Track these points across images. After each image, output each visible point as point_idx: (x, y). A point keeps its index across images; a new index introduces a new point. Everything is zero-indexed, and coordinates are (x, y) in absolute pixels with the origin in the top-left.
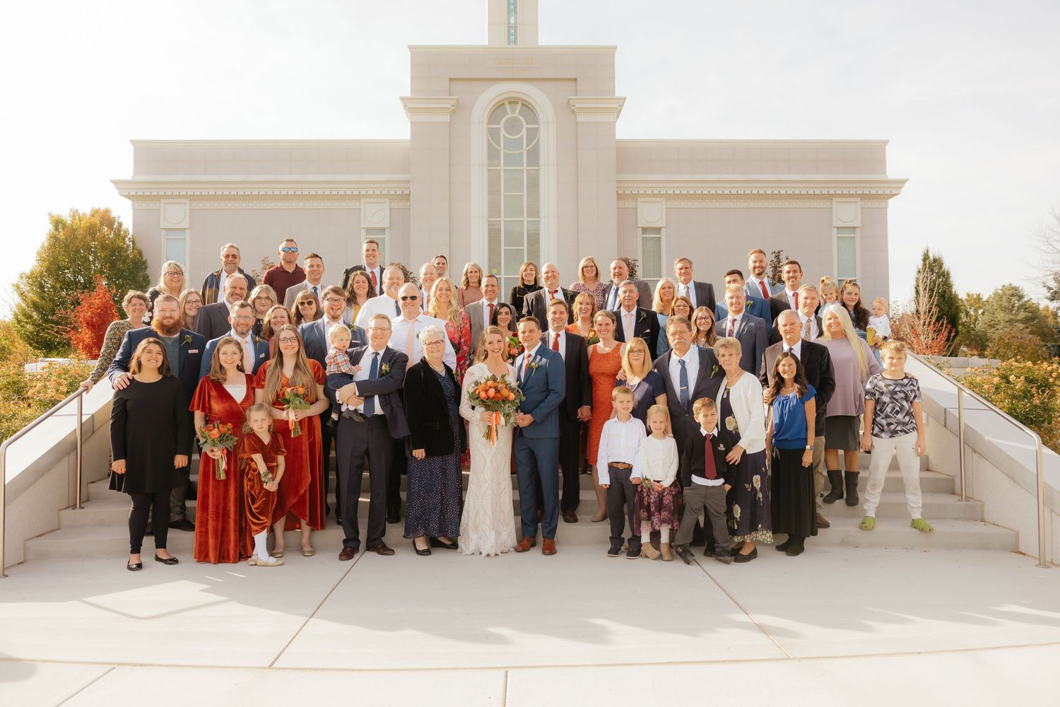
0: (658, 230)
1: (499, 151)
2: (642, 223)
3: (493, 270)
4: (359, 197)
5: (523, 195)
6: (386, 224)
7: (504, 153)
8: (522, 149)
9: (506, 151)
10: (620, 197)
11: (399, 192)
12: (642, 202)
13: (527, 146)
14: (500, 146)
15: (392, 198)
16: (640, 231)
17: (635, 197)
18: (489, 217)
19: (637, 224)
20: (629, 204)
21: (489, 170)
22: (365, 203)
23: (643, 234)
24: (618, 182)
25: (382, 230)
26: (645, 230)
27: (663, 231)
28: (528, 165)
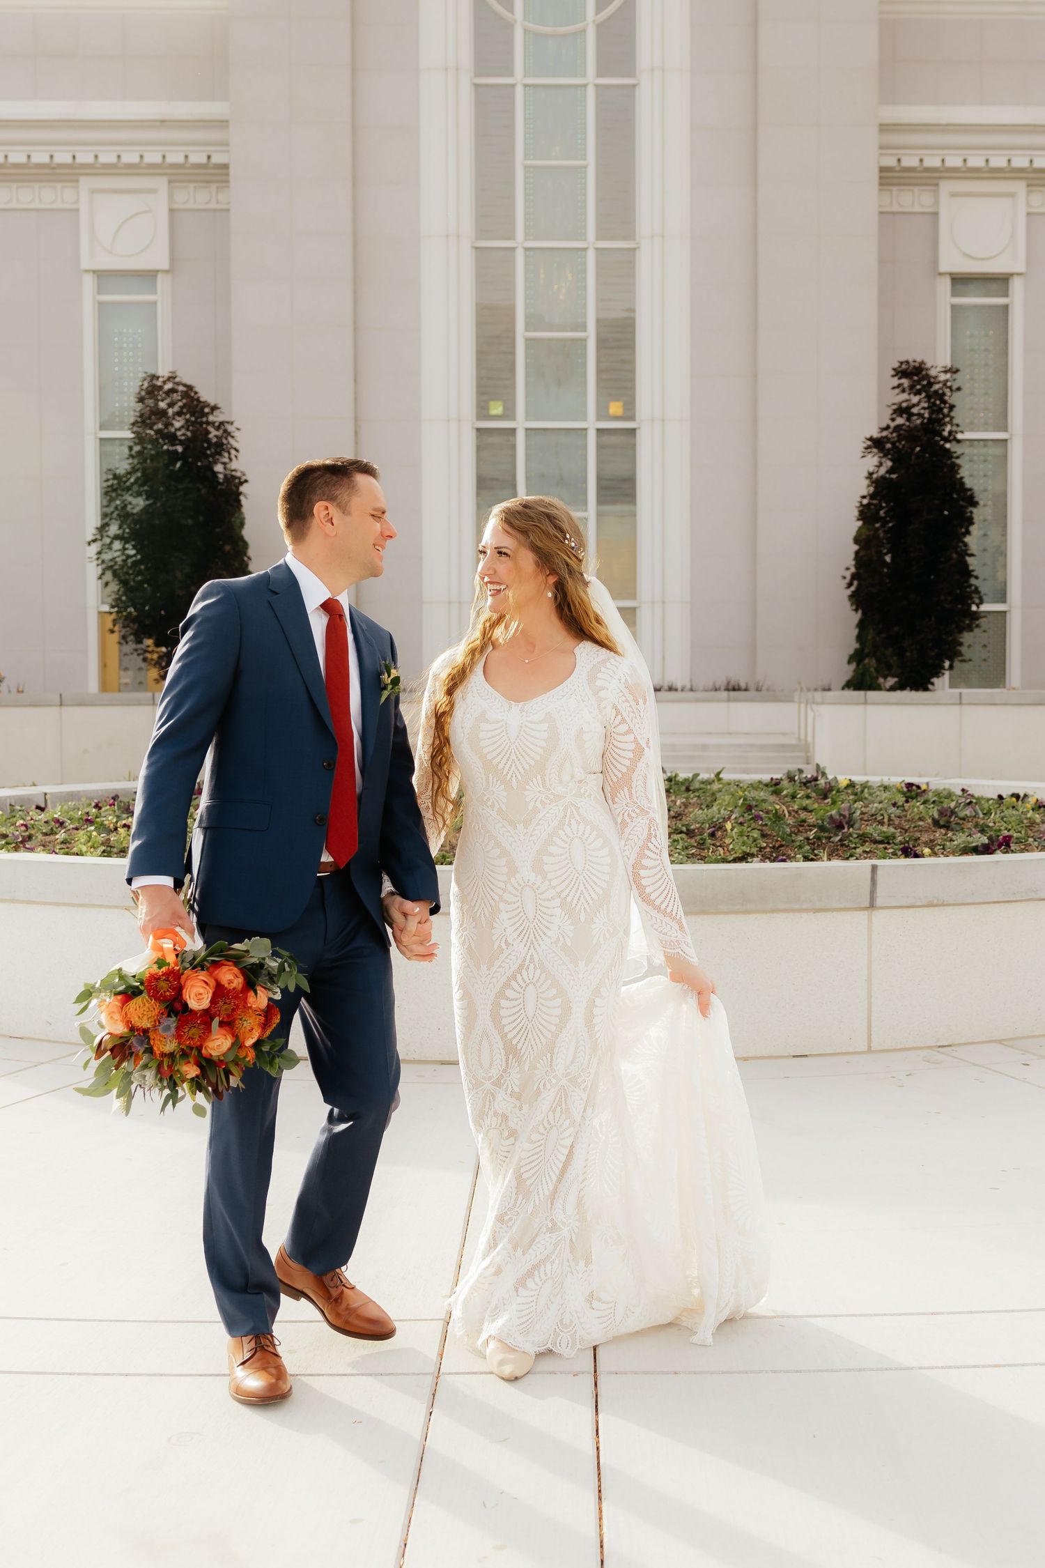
0: (1000, 282)
1: (510, 26)
2: (952, 261)
3: (492, 404)
4: (69, 173)
5: (585, 167)
6: (158, 258)
7: (526, 31)
8: (584, 18)
9: (531, 26)
10: (889, 177)
11: (198, 158)
12: (953, 195)
13: (599, 9)
14: (511, 10)
15: (179, 174)
16: (946, 284)
17: (929, 178)
18: (478, 238)
19: (935, 262)
20: (912, 200)
21: (476, 86)
22: (94, 191)
23: (954, 294)
24: (884, 128)
25: (148, 277)
26: (960, 281)
27: (1017, 286)
28: (601, 71)
